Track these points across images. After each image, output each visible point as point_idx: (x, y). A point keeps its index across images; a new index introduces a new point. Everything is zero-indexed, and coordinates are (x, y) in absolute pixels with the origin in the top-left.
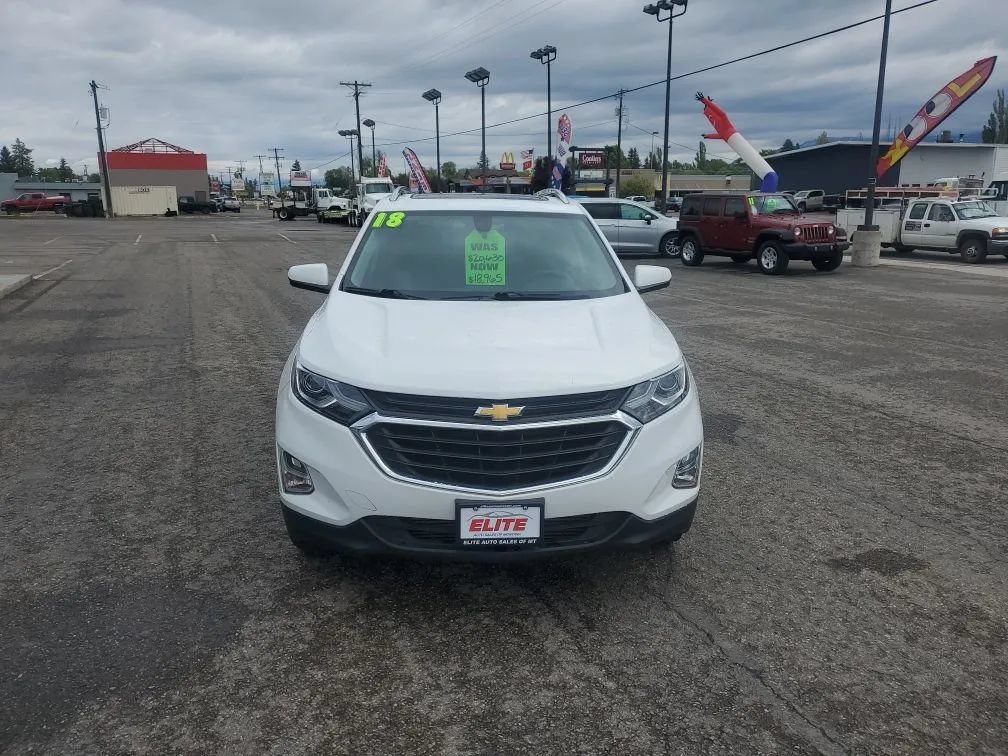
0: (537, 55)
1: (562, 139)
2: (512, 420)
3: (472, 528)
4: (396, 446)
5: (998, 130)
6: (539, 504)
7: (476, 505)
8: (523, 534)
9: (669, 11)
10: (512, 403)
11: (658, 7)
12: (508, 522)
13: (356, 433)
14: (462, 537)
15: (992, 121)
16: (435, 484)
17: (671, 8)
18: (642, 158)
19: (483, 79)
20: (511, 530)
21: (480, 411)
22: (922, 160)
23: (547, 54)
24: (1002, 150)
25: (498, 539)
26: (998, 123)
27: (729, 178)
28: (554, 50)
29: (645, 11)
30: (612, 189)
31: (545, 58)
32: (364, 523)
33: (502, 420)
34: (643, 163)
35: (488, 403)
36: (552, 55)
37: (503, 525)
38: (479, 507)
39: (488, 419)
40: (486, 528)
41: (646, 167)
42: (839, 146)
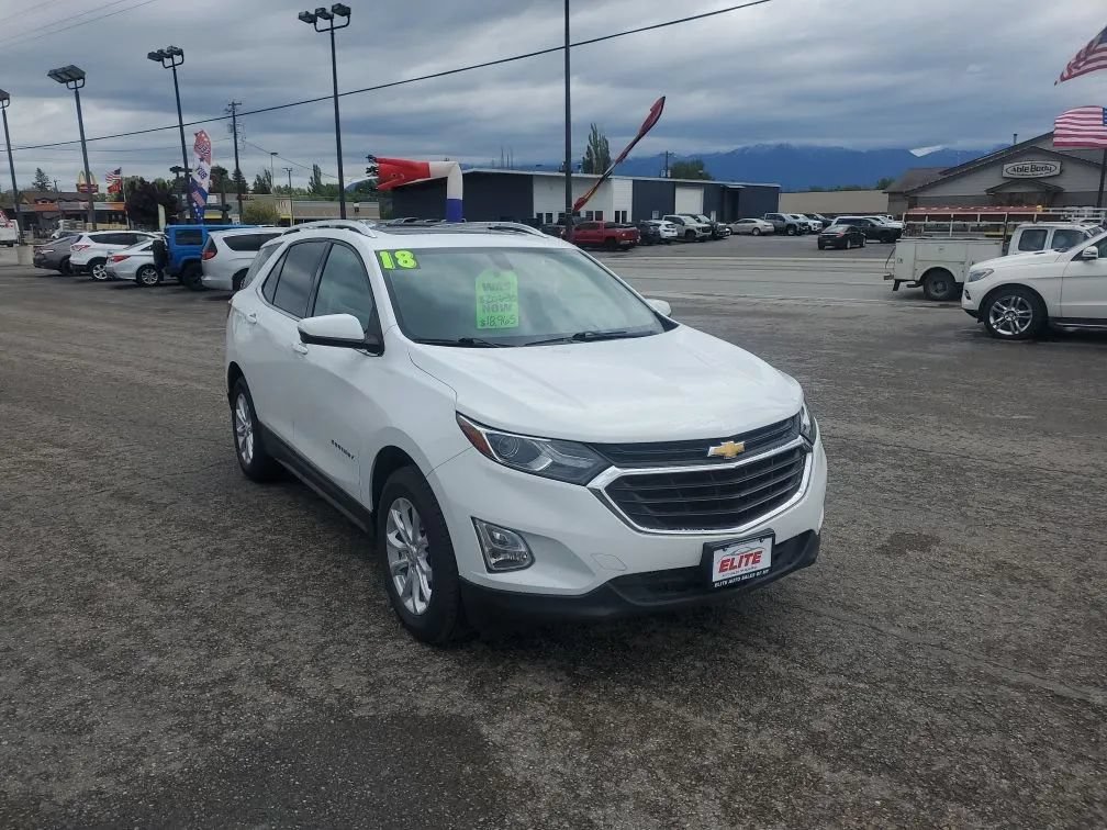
0: (158, 56)
1: (202, 160)
2: (740, 455)
3: (721, 570)
4: (640, 500)
5: (594, 162)
6: (770, 534)
7: (724, 546)
8: (759, 566)
9: (329, 21)
10: (736, 438)
11: (317, 15)
12: (748, 557)
13: (596, 492)
14: (714, 580)
15: (589, 153)
16: (683, 532)
17: (331, 18)
18: (250, 182)
19: (75, 80)
20: (750, 565)
21: (712, 450)
22: (551, 188)
23: (171, 56)
24: (618, 181)
25: (741, 576)
26: (594, 156)
27: (356, 205)
28: (180, 53)
29: (300, 18)
30: (235, 218)
31: (168, 62)
32: (610, 585)
33: (732, 458)
34: (251, 186)
35: (717, 442)
36: (178, 59)
37: (744, 560)
38: (728, 546)
39: (720, 458)
40: (732, 567)
41: (255, 192)
42: (474, 173)
